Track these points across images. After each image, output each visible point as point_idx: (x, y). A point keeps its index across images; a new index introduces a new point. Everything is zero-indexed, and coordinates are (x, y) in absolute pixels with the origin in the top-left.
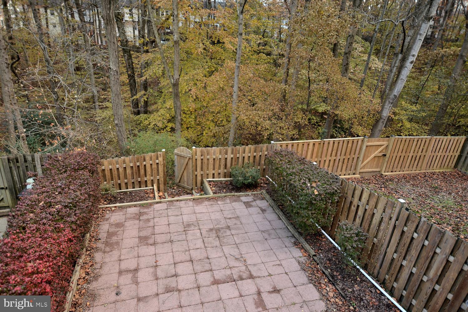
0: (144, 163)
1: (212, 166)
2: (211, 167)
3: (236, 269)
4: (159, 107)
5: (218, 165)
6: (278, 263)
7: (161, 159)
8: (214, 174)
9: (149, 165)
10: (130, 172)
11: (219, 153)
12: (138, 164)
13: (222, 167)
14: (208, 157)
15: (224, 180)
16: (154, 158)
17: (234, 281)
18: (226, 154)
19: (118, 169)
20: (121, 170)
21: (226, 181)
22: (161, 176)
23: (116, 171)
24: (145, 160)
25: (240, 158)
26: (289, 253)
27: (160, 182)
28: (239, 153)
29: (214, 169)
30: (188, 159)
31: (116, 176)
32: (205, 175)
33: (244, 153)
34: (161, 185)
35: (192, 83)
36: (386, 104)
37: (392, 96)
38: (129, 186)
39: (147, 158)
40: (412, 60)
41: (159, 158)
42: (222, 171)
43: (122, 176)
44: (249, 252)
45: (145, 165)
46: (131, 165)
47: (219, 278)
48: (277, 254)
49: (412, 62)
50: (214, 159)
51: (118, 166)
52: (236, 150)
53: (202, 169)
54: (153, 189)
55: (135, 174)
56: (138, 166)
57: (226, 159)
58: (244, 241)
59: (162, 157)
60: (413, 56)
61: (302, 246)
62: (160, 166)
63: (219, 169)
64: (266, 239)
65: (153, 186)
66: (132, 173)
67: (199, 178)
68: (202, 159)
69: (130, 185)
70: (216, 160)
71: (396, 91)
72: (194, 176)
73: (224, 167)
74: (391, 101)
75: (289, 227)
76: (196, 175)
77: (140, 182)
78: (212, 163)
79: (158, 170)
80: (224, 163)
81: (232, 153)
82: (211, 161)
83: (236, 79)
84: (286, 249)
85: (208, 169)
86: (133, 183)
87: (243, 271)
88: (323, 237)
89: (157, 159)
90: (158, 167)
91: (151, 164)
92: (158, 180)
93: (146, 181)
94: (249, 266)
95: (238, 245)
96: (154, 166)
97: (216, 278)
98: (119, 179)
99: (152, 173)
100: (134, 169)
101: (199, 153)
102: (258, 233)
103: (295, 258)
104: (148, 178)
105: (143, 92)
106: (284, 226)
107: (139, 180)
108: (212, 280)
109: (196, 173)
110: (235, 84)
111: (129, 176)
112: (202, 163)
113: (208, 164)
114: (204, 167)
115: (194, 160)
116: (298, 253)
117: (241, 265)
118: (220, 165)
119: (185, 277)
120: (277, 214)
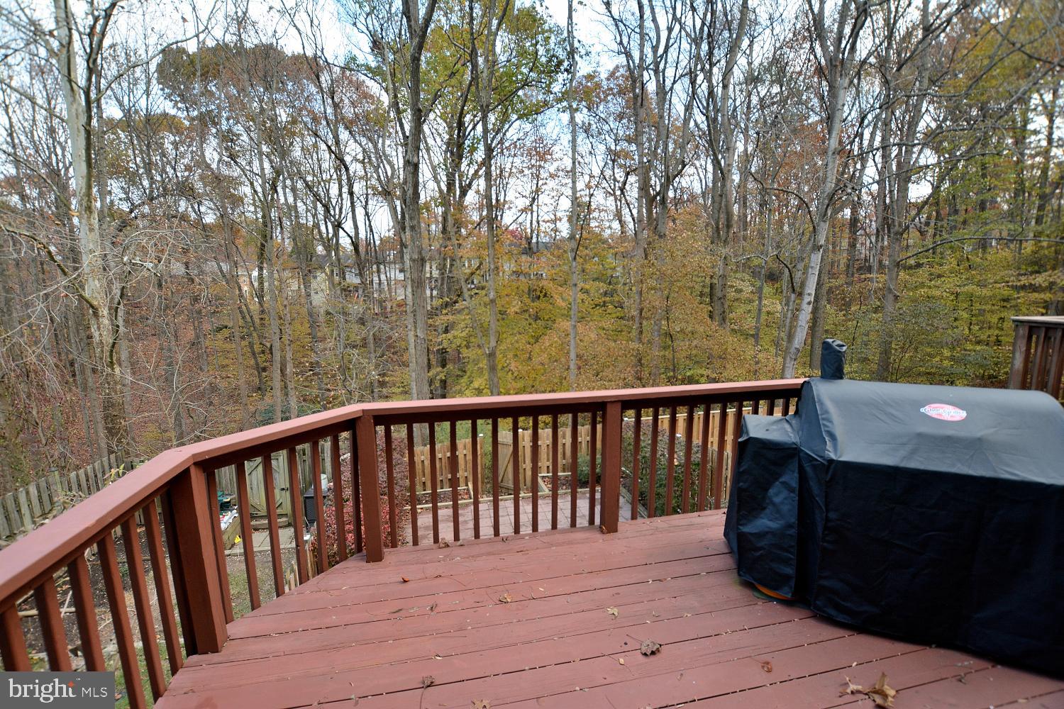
1: (546, 455)
4: (463, 389)
8: (548, 467)
9: (463, 456)
10: (438, 466)
12: (448, 454)
13: (560, 456)
14: (540, 443)
15: (562, 476)
16: (468, 446)
18: (564, 438)
19: (423, 461)
20: (427, 463)
21: (566, 477)
23: (420, 465)
25: (583, 442)
28: (581, 437)
31: (420, 471)
33: (588, 436)
35: (510, 355)
36: (788, 361)
37: (793, 350)
39: (460, 447)
40: (809, 300)
42: (559, 462)
43: (427, 471)
46: (440, 456)
49: (809, 303)
50: (549, 446)
51: (423, 458)
54: (468, 490)
55: (444, 468)
56: (449, 458)
57: (564, 444)
60: (809, 294)
65: (467, 485)
67: (529, 473)
71: (796, 342)
72: (523, 471)
73: (562, 457)
74: (794, 357)
76: (525, 469)
78: (547, 451)
80: (562, 451)
82: (544, 449)
83: (572, 342)
85: (539, 459)
86: (442, 481)
91: (465, 455)
96: (469, 458)
98: (424, 476)
99: (466, 467)
100: (443, 461)
101: (527, 438)
104: (462, 474)
105: (439, 369)
107: (450, 477)
109: (525, 466)
110: (572, 349)
113: (540, 453)
115: (521, 447)
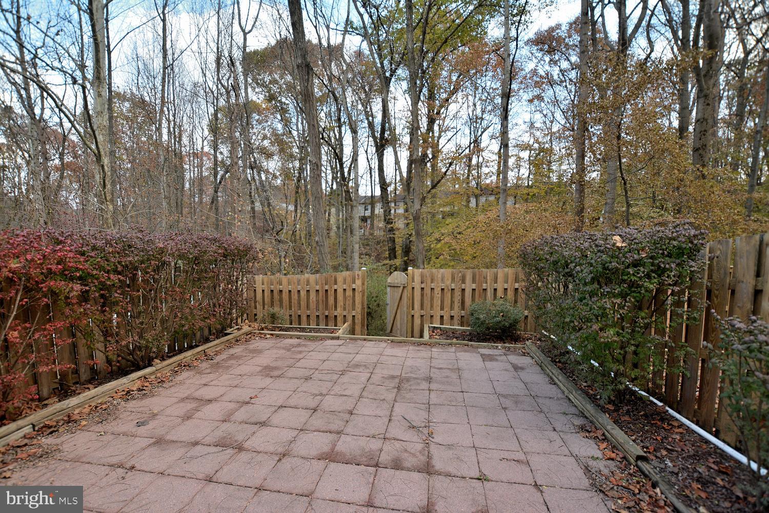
0: (336, 287)
1: (439, 301)
2: (437, 302)
3: (398, 445)
5: (449, 301)
6: (522, 457)
7: (359, 282)
8: (442, 317)
9: (342, 290)
10: (315, 299)
11: (450, 280)
12: (327, 287)
13: (457, 305)
14: (433, 285)
15: (459, 329)
16: (349, 280)
17: (377, 465)
18: (463, 281)
19: (299, 292)
20: (303, 293)
21: (464, 331)
22: (358, 312)
23: (296, 295)
24: (336, 283)
25: (489, 290)
26: (559, 442)
27: (356, 321)
28: (486, 283)
29: (442, 309)
30: (402, 288)
31: (296, 302)
32: (427, 318)
33: (496, 282)
34: (356, 327)
38: (311, 322)
39: (340, 280)
41: (357, 281)
42: (456, 312)
43: (303, 303)
44: (451, 421)
45: (336, 290)
46: (318, 288)
47: (344, 450)
48: (523, 438)
50: (443, 289)
51: (299, 288)
52: (480, 275)
53: (422, 307)
55: (320, 302)
56: (327, 291)
57: (463, 290)
58: (449, 403)
59: (360, 280)
61: (604, 435)
62: (357, 294)
63: (452, 308)
64: (505, 409)
66: (318, 301)
67: (417, 321)
68: (422, 289)
69: (313, 319)
70: (446, 291)
72: (410, 317)
73: (460, 304)
75: (571, 397)
76: (413, 316)
77: (327, 316)
78: (439, 295)
79: (354, 301)
80: (460, 298)
81: (474, 281)
82: (438, 291)
84: (554, 435)
85: (432, 306)
86: (318, 316)
87: (412, 451)
88: (676, 424)
89: (354, 282)
90: (354, 296)
91: (345, 290)
92: (354, 316)
93: (336, 316)
94: (432, 447)
95: (431, 406)
96: (349, 293)
97: (337, 448)
98: (300, 308)
99: (345, 304)
100: (321, 294)
101: (417, 279)
102: (491, 396)
103: (577, 458)
104: (339, 312)
106: (560, 395)
107: (327, 314)
108: (326, 449)
109: (413, 312)
111: (313, 305)
112: (422, 295)
113: (432, 299)
114: (425, 302)
115: (410, 288)
116: (588, 448)
117: (415, 439)
118: (452, 302)
119: (277, 430)
120: (548, 375)
